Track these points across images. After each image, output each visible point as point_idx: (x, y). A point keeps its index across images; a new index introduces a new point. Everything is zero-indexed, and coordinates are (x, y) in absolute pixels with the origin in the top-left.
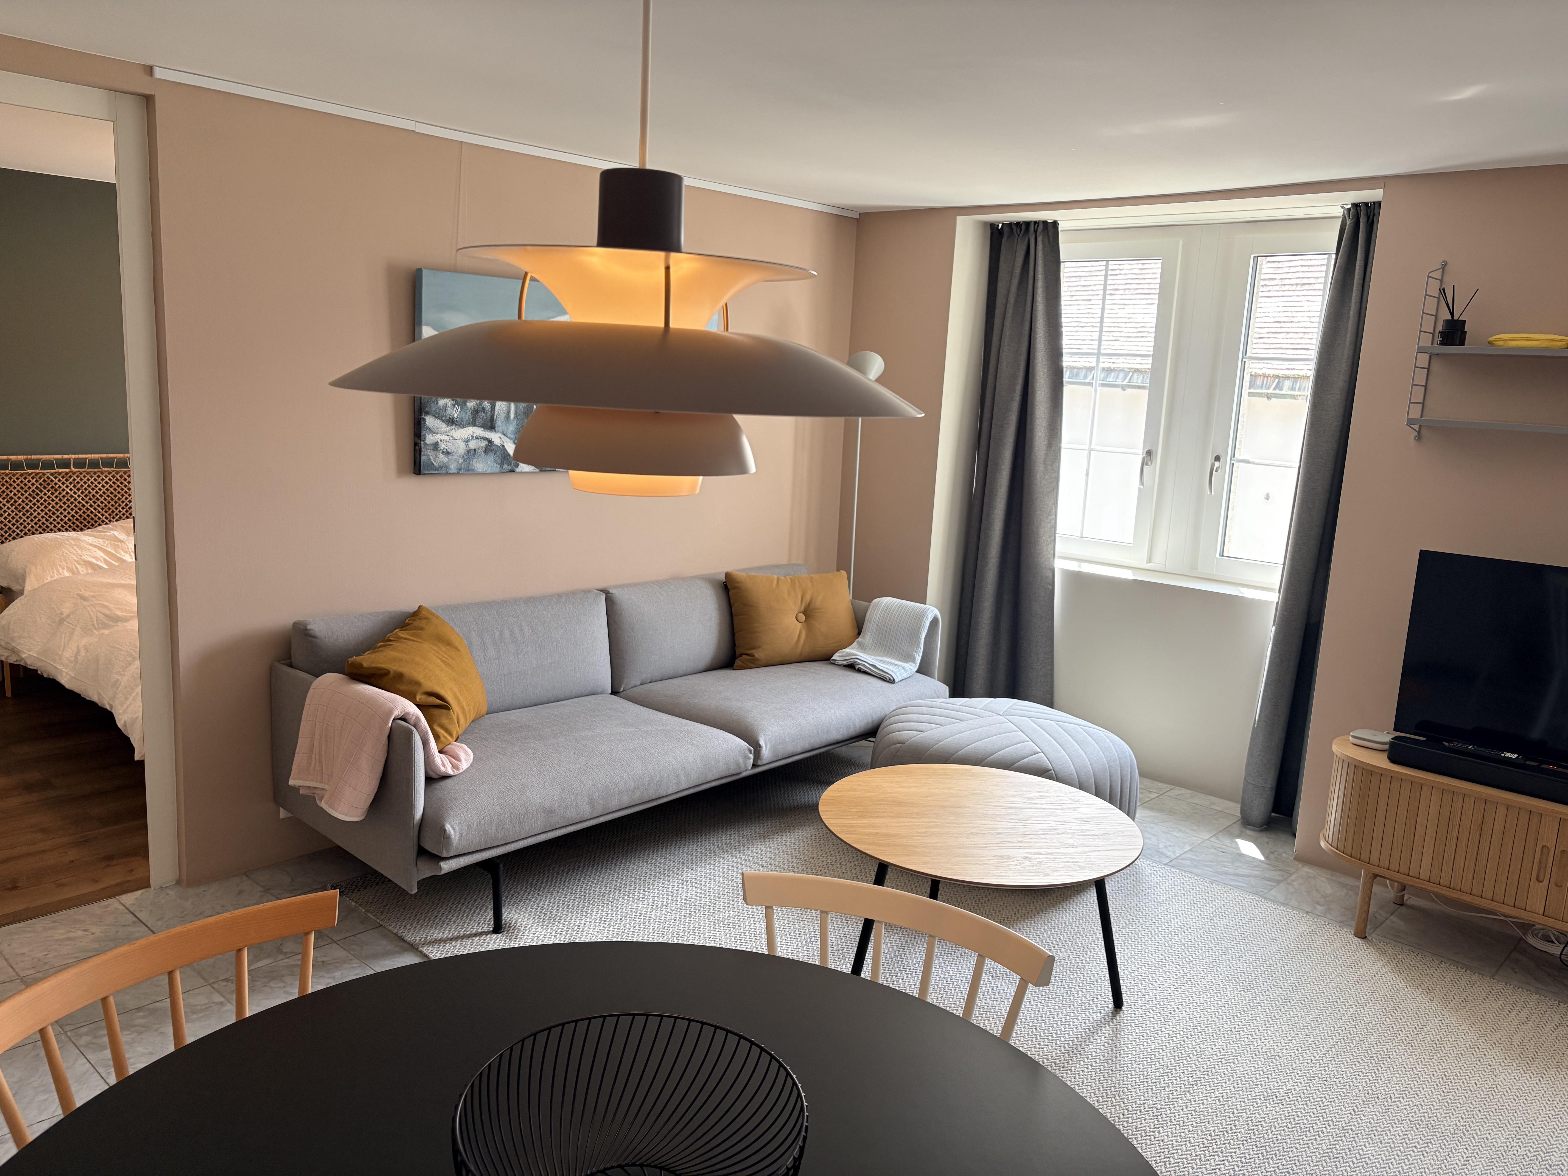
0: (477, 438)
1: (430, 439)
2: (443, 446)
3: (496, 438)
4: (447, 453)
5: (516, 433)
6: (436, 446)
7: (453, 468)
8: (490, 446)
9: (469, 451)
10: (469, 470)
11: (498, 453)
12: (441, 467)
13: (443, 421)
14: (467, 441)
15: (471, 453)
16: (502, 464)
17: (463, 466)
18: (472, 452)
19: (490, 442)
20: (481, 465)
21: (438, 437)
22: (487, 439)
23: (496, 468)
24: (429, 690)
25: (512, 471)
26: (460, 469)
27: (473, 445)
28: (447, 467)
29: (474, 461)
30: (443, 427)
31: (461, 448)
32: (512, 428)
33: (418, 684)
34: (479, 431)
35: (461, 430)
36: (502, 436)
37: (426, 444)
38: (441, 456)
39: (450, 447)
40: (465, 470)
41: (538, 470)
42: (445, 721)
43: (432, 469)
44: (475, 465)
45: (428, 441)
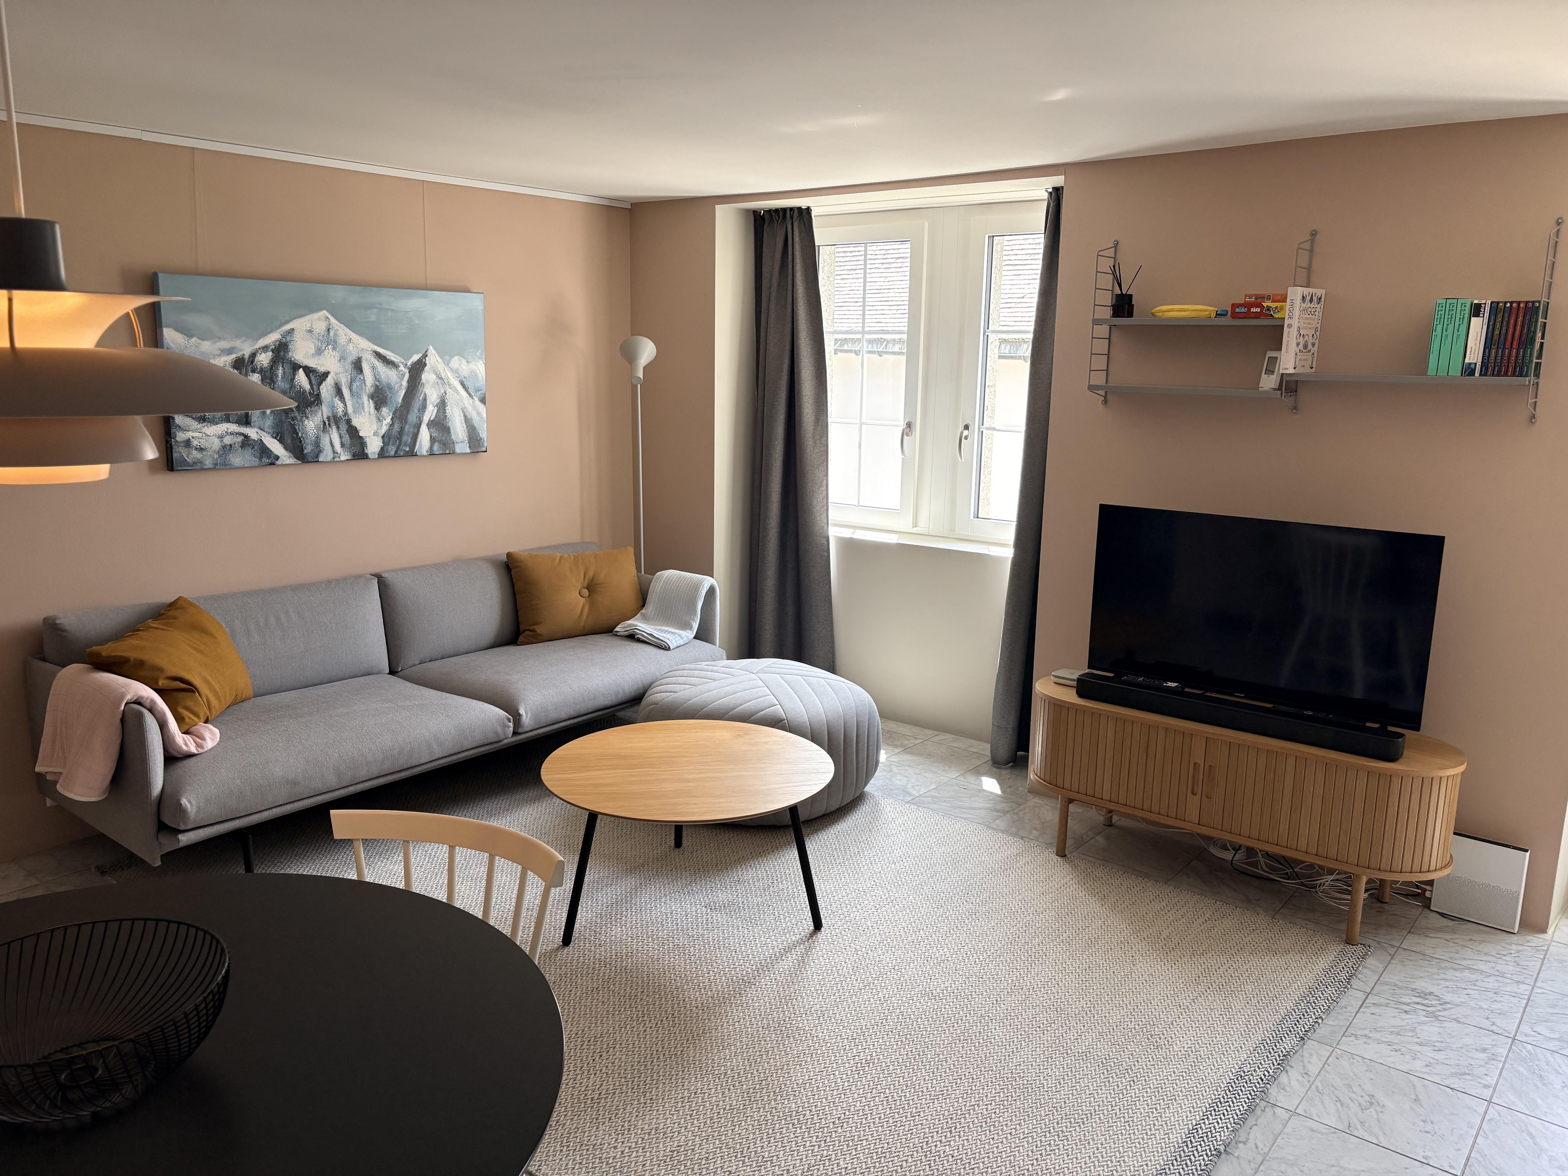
0: (231, 434)
1: (181, 436)
2: (195, 443)
3: (253, 433)
4: (201, 449)
5: (273, 428)
6: (188, 443)
7: (208, 463)
8: (246, 441)
9: (224, 447)
10: (226, 465)
11: (256, 447)
12: (195, 463)
13: (193, 418)
14: (221, 437)
15: (227, 449)
16: (261, 458)
17: (219, 461)
18: (228, 447)
19: (246, 437)
20: (237, 459)
21: (190, 434)
22: (243, 434)
23: (255, 461)
24: (173, 674)
25: (272, 464)
26: (216, 465)
27: (228, 440)
28: (201, 463)
29: (231, 455)
30: (194, 424)
31: (216, 444)
32: (269, 422)
33: (161, 670)
34: (233, 427)
35: (214, 427)
36: (259, 431)
37: (176, 441)
38: (195, 452)
39: (203, 443)
40: (222, 464)
41: (300, 462)
42: (190, 703)
43: (185, 465)
44: (232, 460)
45: (178, 439)
